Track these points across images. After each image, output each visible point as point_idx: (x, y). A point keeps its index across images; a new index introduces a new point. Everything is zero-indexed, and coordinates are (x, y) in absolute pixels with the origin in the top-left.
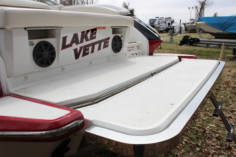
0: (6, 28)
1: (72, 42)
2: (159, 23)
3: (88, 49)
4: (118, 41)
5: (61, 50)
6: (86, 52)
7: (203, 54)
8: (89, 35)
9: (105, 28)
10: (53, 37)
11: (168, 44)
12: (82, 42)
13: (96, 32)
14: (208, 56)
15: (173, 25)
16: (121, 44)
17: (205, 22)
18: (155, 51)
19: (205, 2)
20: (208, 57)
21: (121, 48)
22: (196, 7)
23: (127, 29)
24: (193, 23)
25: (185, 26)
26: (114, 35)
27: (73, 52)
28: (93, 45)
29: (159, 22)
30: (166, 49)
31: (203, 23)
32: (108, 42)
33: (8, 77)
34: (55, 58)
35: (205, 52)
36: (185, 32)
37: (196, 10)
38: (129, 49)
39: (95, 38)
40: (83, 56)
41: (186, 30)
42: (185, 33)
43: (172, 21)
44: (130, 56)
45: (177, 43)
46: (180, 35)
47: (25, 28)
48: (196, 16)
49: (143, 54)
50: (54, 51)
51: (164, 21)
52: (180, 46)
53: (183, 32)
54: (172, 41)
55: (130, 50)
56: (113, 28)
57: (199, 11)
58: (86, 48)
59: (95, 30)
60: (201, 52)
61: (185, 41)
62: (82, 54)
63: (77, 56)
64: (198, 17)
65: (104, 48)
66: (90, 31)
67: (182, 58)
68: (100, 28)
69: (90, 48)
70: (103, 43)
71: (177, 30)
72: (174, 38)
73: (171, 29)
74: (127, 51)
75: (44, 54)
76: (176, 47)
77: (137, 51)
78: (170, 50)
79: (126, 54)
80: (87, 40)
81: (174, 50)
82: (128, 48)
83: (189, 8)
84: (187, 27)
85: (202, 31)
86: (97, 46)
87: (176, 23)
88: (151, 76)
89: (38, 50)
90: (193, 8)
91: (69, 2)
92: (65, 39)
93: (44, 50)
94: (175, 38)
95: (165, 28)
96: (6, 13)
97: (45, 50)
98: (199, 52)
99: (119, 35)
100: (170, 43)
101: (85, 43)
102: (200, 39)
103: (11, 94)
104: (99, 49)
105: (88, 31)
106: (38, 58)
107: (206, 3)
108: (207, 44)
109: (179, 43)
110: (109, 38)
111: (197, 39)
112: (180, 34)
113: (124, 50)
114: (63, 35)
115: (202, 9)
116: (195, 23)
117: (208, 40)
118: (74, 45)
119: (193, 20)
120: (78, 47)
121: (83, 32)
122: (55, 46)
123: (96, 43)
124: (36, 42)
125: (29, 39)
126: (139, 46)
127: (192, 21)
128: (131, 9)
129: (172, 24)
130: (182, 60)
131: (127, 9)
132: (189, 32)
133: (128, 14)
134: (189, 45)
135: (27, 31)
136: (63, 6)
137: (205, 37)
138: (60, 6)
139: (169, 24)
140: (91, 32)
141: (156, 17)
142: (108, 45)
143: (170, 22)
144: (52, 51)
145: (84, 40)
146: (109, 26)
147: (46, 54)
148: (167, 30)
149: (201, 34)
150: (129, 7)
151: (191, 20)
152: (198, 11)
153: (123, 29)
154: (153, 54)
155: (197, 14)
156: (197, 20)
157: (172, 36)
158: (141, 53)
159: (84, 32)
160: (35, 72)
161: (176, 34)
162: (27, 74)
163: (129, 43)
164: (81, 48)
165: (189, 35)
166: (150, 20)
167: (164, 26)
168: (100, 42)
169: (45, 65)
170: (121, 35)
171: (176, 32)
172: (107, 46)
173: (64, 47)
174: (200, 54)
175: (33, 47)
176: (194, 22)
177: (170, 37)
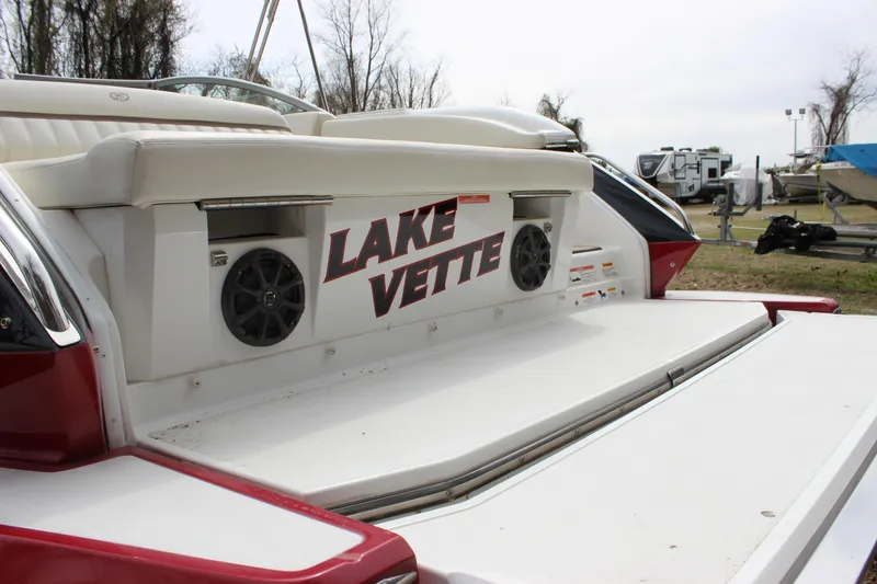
0: (135, 204)
1: (367, 252)
2: (675, 171)
3: (424, 279)
4: (533, 248)
5: (326, 280)
6: (417, 289)
7: (850, 286)
8: (428, 224)
9: (486, 198)
10: (297, 232)
11: (710, 247)
12: (401, 250)
13: (454, 214)
14: (871, 292)
15: (726, 176)
16: (546, 258)
17: (853, 164)
18: (673, 281)
19: (848, 88)
20: (873, 296)
21: (544, 271)
22: (816, 109)
23: (568, 200)
24: (807, 167)
25: (773, 179)
26: (521, 223)
27: (369, 288)
28: (442, 261)
29: (673, 166)
30: (706, 268)
31: (848, 166)
32: (497, 251)
33: (129, 382)
34: (302, 312)
35: (857, 277)
36: (774, 201)
37: (817, 118)
38: (576, 275)
39: (449, 235)
40: (406, 302)
41: (779, 192)
42: (776, 204)
43: (723, 162)
44: (577, 303)
45: (745, 245)
46: (759, 212)
47: (199, 204)
48: (816, 141)
49: (625, 294)
50: (298, 286)
51: (692, 160)
52: (756, 257)
53: (768, 202)
54: (725, 236)
55: (578, 279)
56: (515, 199)
57: (827, 120)
58: (415, 274)
59: (451, 205)
60: (843, 279)
61: (779, 237)
62: (401, 296)
63: (382, 305)
64: (824, 146)
65: (481, 272)
66: (433, 209)
67: (779, 312)
68: (469, 197)
69: (433, 273)
70: (478, 256)
71: (743, 195)
72: (736, 225)
73: (721, 190)
74: (566, 281)
75: (262, 298)
76: (743, 257)
77: (603, 283)
78: (720, 269)
79: (562, 294)
80: (420, 244)
81: (735, 272)
82: (571, 271)
83: (789, 113)
84: (782, 182)
85: (841, 196)
86: (455, 267)
87: (738, 168)
88: (668, 385)
89: (240, 282)
90: (802, 112)
91: (348, 98)
92: (339, 240)
93: (265, 285)
94: (737, 223)
95: (697, 187)
96: (136, 151)
97: (269, 281)
98: (834, 280)
99: (539, 223)
100: (718, 243)
101: (414, 255)
102: (837, 229)
103: (140, 445)
104: (465, 276)
105: (424, 211)
106: (239, 312)
107: (852, 91)
108: (868, 247)
109: (755, 243)
110: (501, 235)
111: (826, 228)
112: (759, 209)
113: (557, 278)
114: (332, 227)
115: (840, 115)
116: (814, 167)
117: (867, 231)
118: (373, 261)
119: (805, 155)
120: (386, 269)
121: (406, 215)
122: (302, 265)
123: (453, 254)
124: (234, 251)
125: (211, 241)
126: (610, 264)
127: (800, 161)
128: (568, 120)
129: (723, 174)
130: (783, 320)
131: (556, 119)
132: (792, 202)
133: (570, 143)
134: (793, 252)
135: (205, 213)
136: (328, 113)
137: (856, 220)
138: (319, 117)
139: (712, 172)
140: (436, 213)
141: (663, 149)
142: (498, 261)
143: (716, 165)
144: (292, 285)
145: (411, 243)
146: (500, 189)
147: (269, 296)
148: (705, 196)
149: (838, 209)
150: (562, 114)
151: (798, 156)
152: (821, 121)
153: (554, 200)
154: (664, 295)
155: (821, 135)
156: (819, 156)
157: (727, 218)
158: (618, 291)
159: (411, 213)
160: (229, 364)
161: (741, 210)
162: (197, 371)
163: (574, 252)
164: (398, 274)
165: (791, 215)
166: (643, 159)
167: (694, 180)
168: (466, 252)
169: (267, 337)
170: (545, 224)
171: (740, 202)
172: (495, 265)
173: (338, 269)
174: (838, 287)
175: (223, 271)
176: (810, 165)
177: (718, 220)
